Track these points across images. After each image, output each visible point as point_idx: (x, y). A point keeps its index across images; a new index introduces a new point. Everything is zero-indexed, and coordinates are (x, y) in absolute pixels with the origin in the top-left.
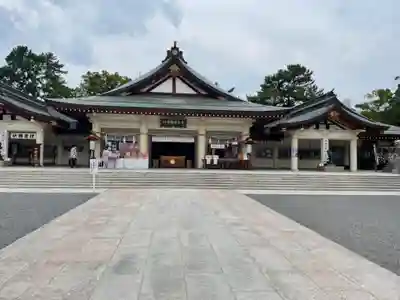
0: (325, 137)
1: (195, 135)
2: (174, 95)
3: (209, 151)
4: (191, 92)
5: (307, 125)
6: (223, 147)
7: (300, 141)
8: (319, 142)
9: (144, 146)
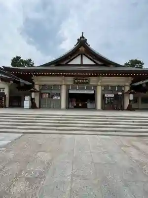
2: (82, 65)
4: (92, 63)
6: (113, 96)
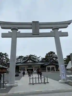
0: (51, 67)
1: (33, 68)
2: (30, 62)
3: (35, 70)
4: (32, 62)
5: (48, 65)
7: (47, 67)
8: (50, 67)
9: (26, 70)
